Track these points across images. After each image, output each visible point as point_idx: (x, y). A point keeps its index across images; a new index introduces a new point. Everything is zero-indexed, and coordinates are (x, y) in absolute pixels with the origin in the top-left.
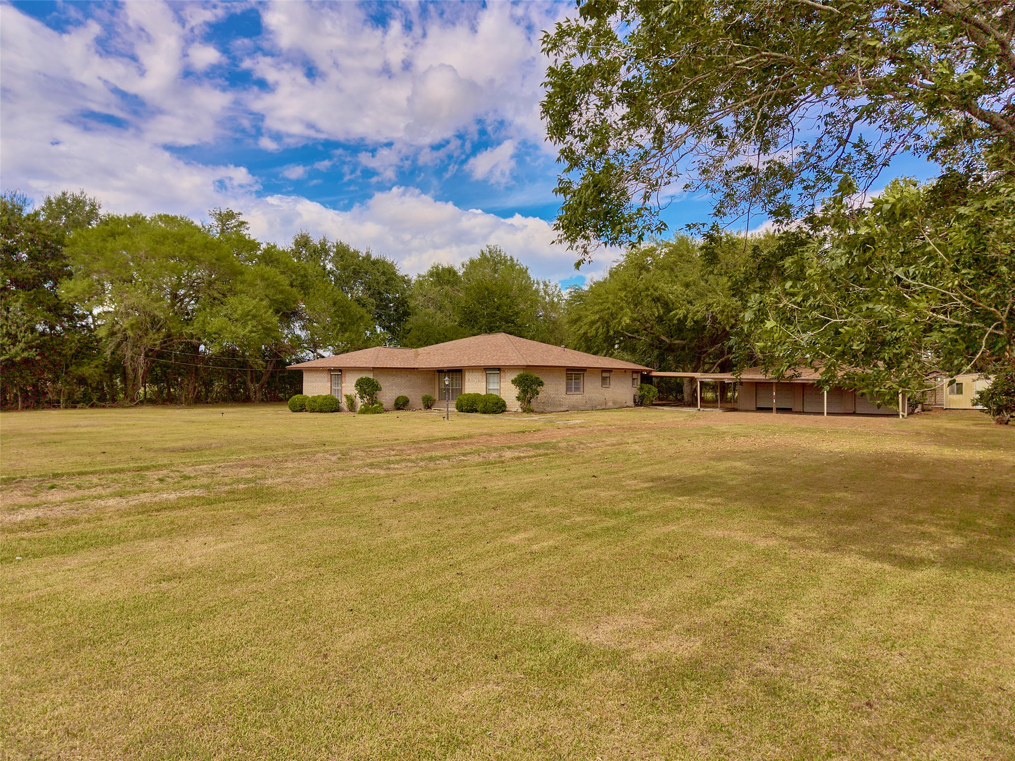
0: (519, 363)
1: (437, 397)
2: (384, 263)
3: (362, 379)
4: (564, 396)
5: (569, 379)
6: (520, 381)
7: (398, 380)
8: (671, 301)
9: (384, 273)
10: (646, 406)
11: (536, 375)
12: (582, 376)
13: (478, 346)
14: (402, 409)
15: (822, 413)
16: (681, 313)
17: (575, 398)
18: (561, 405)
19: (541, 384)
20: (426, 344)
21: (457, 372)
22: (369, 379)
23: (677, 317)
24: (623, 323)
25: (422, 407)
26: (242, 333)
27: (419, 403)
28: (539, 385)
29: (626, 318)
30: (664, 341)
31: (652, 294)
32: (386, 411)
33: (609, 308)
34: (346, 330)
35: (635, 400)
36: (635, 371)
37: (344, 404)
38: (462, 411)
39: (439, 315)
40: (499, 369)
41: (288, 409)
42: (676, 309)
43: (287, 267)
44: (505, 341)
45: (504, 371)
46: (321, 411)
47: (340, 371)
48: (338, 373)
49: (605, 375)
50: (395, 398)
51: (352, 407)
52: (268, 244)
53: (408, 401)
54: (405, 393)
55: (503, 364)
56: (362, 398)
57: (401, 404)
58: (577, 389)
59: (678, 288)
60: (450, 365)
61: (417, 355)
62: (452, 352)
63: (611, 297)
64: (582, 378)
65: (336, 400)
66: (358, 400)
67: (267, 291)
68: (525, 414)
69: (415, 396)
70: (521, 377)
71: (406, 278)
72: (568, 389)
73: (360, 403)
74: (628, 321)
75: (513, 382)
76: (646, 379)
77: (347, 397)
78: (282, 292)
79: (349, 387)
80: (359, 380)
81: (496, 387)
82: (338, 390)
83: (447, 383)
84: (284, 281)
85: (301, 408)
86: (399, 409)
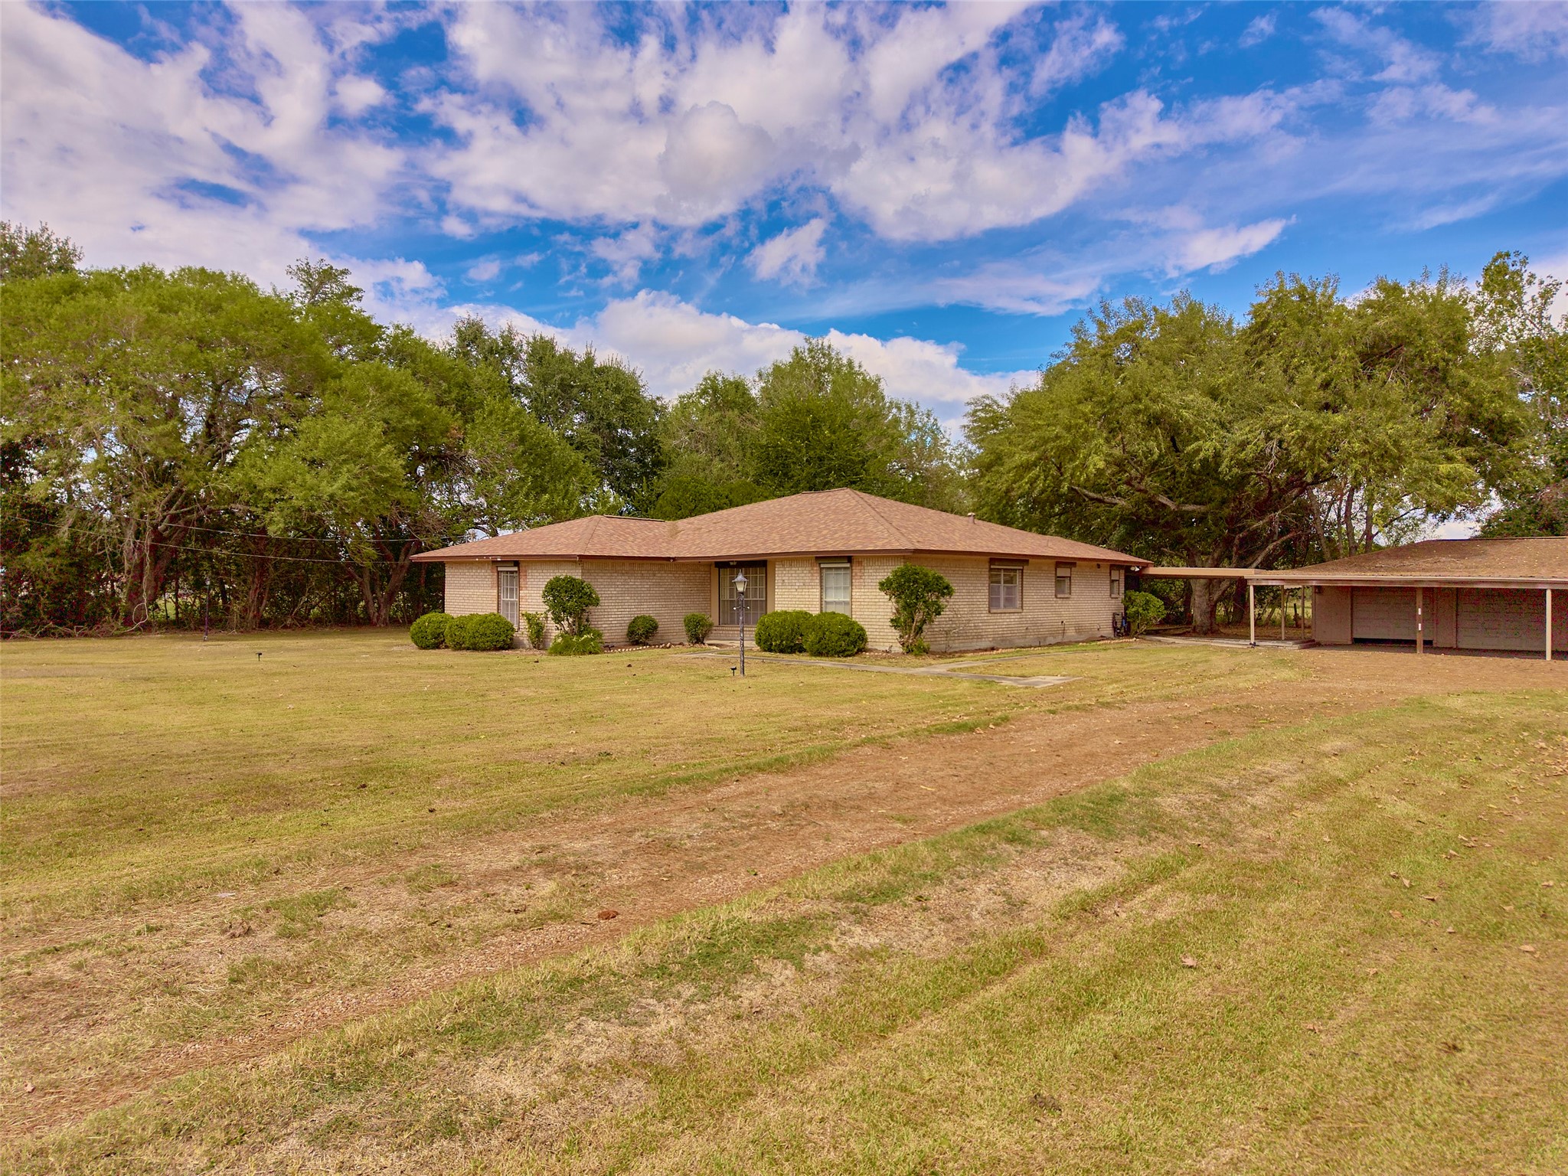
0: (896, 546)
1: (714, 619)
2: (618, 372)
3: (557, 579)
4: (985, 616)
5: (993, 580)
6: (900, 586)
7: (634, 583)
8: (1187, 422)
9: (617, 390)
10: (1136, 635)
11: (932, 571)
12: (1018, 574)
13: (800, 514)
14: (645, 644)
15: (1541, 654)
16: (1208, 448)
17: (1007, 621)
18: (979, 637)
19: (946, 591)
20: (693, 513)
21: (758, 566)
22: (571, 581)
23: (1201, 455)
24: (1092, 469)
25: (685, 639)
26: (330, 490)
27: (680, 632)
28: (943, 594)
29: (1096, 458)
30: (1164, 506)
31: (1147, 408)
32: (609, 648)
33: (1057, 437)
34: (544, 491)
35: (1114, 622)
36: (1114, 566)
37: (523, 632)
38: (770, 650)
39: (717, 465)
40: (849, 559)
41: (410, 641)
42: (1197, 439)
43: (430, 368)
44: (854, 503)
45: (860, 563)
46: (475, 648)
47: (516, 564)
48: (510, 568)
49: (1062, 572)
50: (628, 620)
51: (539, 638)
52: (397, 327)
53: (656, 628)
54: (649, 609)
55: (859, 548)
56: (558, 620)
57: (642, 634)
58: (1009, 601)
59: (1195, 398)
60: (743, 552)
61: (675, 533)
62: (745, 525)
63: (1064, 414)
64: (1018, 580)
65: (506, 623)
66: (551, 625)
67: (387, 410)
68: (910, 658)
69: (670, 616)
70: (902, 576)
71: (659, 403)
72: (993, 602)
73: (554, 632)
74: (1101, 465)
75: (884, 586)
76: (1135, 581)
77: (530, 619)
78: (417, 414)
79: (533, 598)
80: (551, 583)
81: (842, 597)
82: (513, 604)
83: (741, 588)
84: (423, 394)
85: (435, 642)
86: (636, 643)
